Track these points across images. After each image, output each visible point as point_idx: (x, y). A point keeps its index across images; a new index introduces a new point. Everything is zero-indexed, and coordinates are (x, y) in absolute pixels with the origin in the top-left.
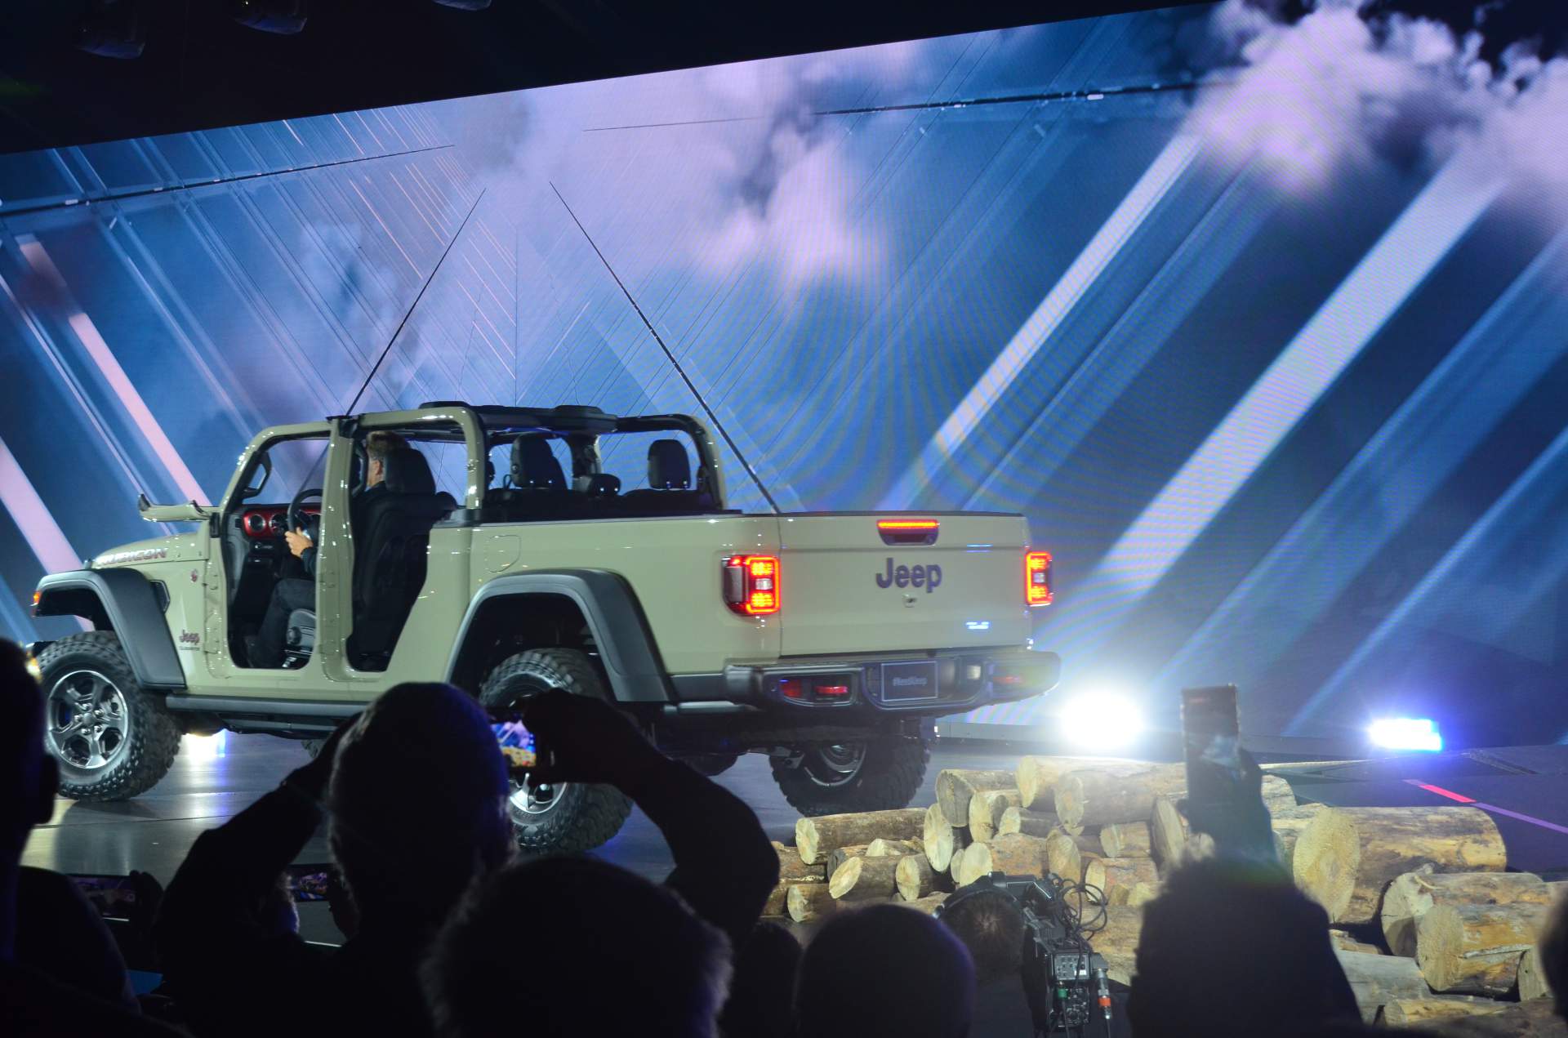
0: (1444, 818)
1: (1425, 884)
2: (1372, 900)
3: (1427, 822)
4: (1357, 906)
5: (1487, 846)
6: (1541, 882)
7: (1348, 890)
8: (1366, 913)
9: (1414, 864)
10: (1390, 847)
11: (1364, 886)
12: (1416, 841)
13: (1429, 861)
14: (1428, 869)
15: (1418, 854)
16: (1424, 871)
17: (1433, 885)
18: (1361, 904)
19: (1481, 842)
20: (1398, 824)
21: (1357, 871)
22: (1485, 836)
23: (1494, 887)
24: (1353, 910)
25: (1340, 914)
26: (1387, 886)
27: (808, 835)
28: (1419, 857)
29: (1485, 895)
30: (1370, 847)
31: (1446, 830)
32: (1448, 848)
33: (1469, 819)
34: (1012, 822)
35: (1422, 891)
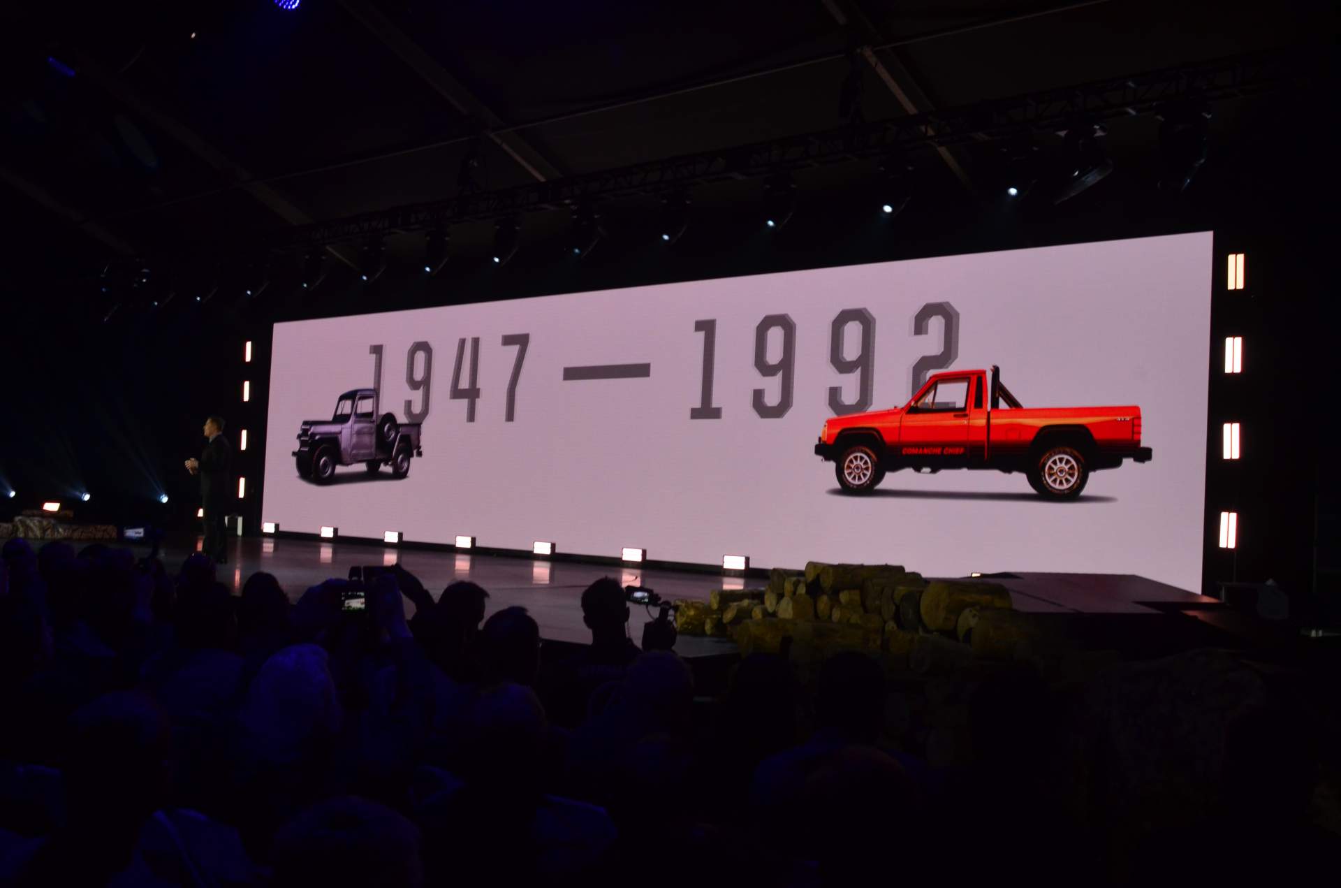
1: (975, 613)
2: (953, 620)
7: (942, 614)
8: (950, 626)
10: (962, 597)
11: (950, 613)
17: (978, 614)
18: (949, 621)
21: (947, 607)
24: (945, 624)
25: (939, 626)
26: (960, 614)
27: (715, 597)
34: (802, 590)
35: (974, 616)
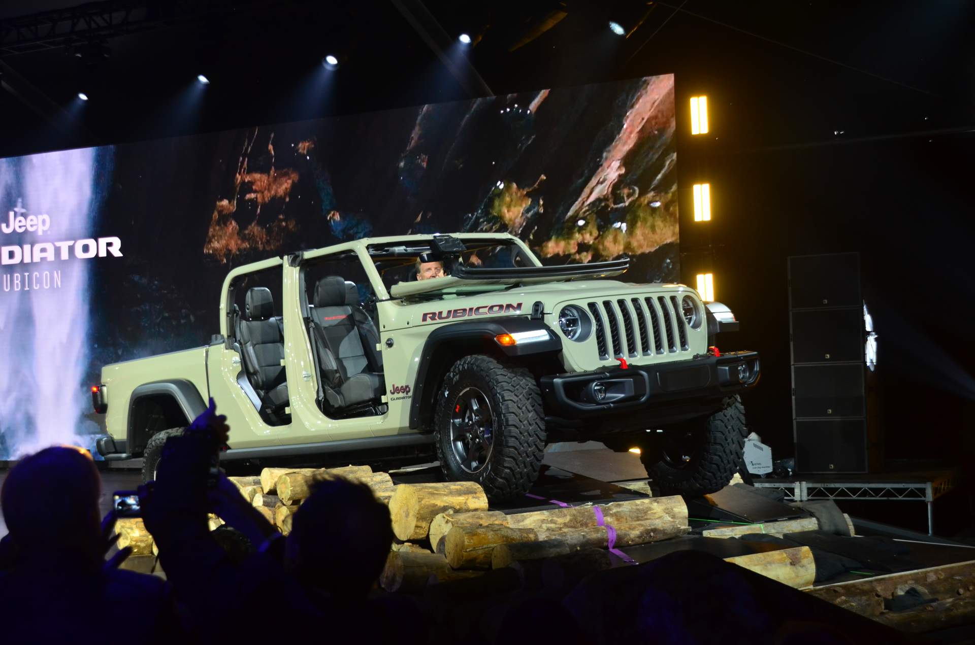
0: (459, 487)
1: (449, 518)
2: (425, 528)
3: (450, 489)
4: (418, 531)
5: (479, 499)
6: (503, 515)
7: (413, 522)
8: (422, 534)
9: (444, 509)
10: (433, 502)
11: (421, 521)
12: (445, 498)
13: (451, 508)
14: (451, 512)
15: (447, 505)
16: (449, 512)
17: (452, 519)
18: (420, 530)
19: (476, 498)
20: (437, 491)
21: (418, 514)
22: (478, 495)
23: (481, 518)
24: (416, 533)
25: (410, 535)
26: (432, 520)
28: (447, 506)
29: (477, 522)
30: (423, 502)
31: (459, 493)
32: (460, 501)
33: (470, 487)
35: (447, 521)
